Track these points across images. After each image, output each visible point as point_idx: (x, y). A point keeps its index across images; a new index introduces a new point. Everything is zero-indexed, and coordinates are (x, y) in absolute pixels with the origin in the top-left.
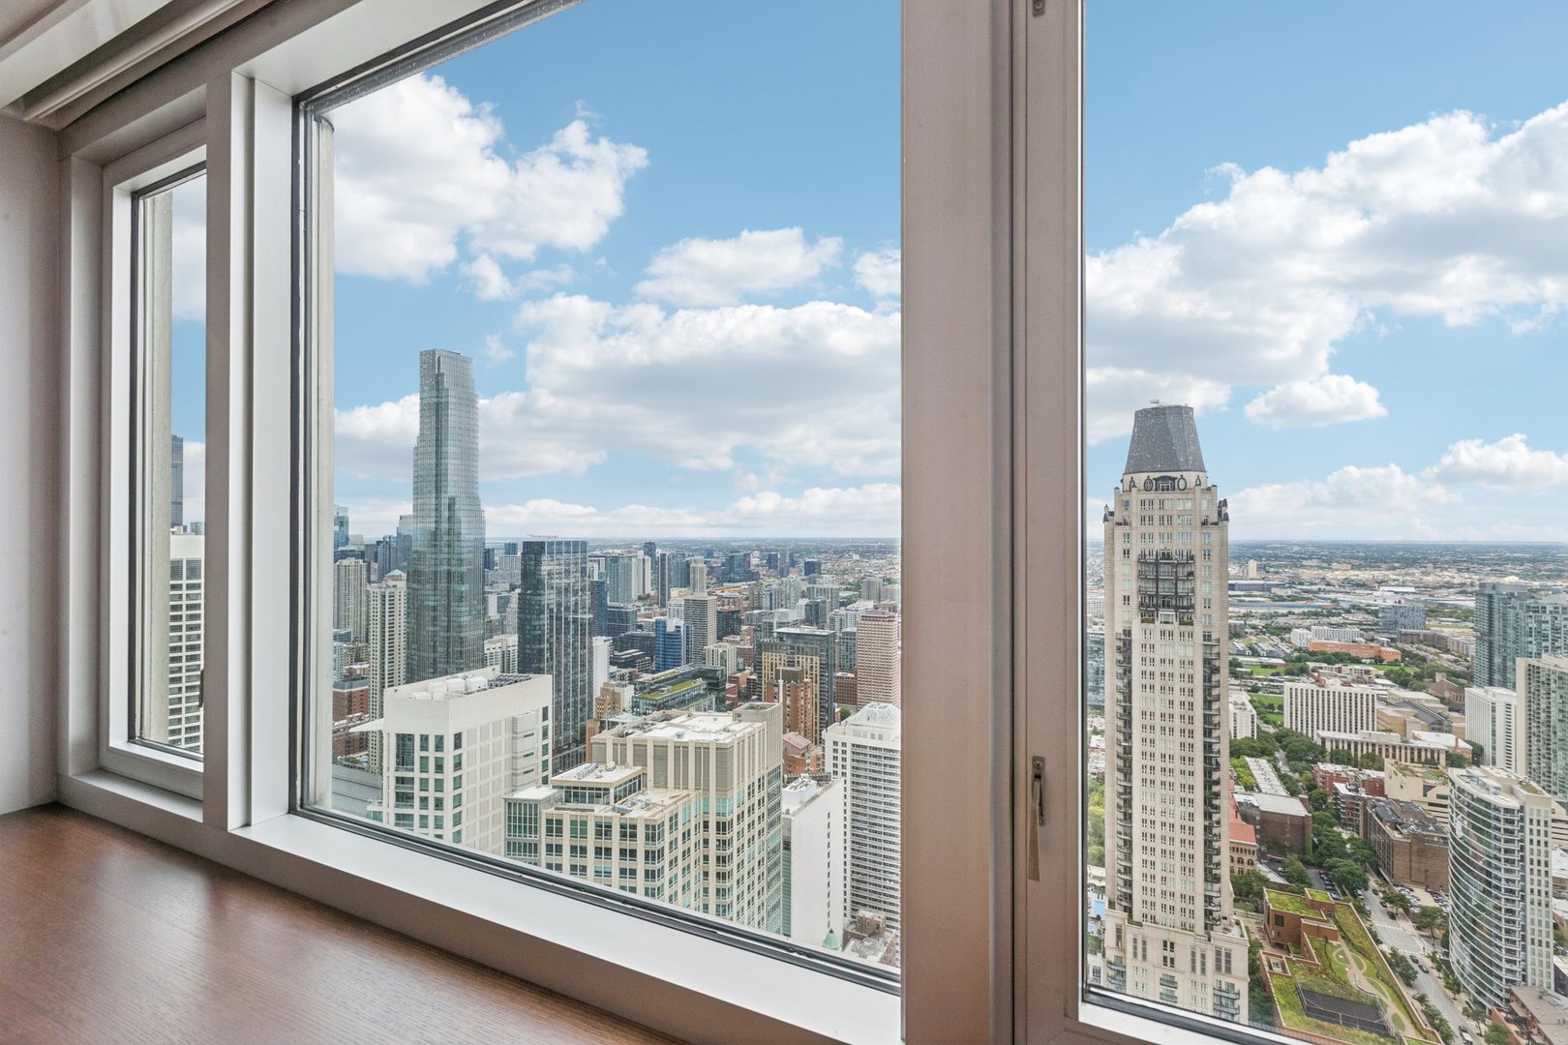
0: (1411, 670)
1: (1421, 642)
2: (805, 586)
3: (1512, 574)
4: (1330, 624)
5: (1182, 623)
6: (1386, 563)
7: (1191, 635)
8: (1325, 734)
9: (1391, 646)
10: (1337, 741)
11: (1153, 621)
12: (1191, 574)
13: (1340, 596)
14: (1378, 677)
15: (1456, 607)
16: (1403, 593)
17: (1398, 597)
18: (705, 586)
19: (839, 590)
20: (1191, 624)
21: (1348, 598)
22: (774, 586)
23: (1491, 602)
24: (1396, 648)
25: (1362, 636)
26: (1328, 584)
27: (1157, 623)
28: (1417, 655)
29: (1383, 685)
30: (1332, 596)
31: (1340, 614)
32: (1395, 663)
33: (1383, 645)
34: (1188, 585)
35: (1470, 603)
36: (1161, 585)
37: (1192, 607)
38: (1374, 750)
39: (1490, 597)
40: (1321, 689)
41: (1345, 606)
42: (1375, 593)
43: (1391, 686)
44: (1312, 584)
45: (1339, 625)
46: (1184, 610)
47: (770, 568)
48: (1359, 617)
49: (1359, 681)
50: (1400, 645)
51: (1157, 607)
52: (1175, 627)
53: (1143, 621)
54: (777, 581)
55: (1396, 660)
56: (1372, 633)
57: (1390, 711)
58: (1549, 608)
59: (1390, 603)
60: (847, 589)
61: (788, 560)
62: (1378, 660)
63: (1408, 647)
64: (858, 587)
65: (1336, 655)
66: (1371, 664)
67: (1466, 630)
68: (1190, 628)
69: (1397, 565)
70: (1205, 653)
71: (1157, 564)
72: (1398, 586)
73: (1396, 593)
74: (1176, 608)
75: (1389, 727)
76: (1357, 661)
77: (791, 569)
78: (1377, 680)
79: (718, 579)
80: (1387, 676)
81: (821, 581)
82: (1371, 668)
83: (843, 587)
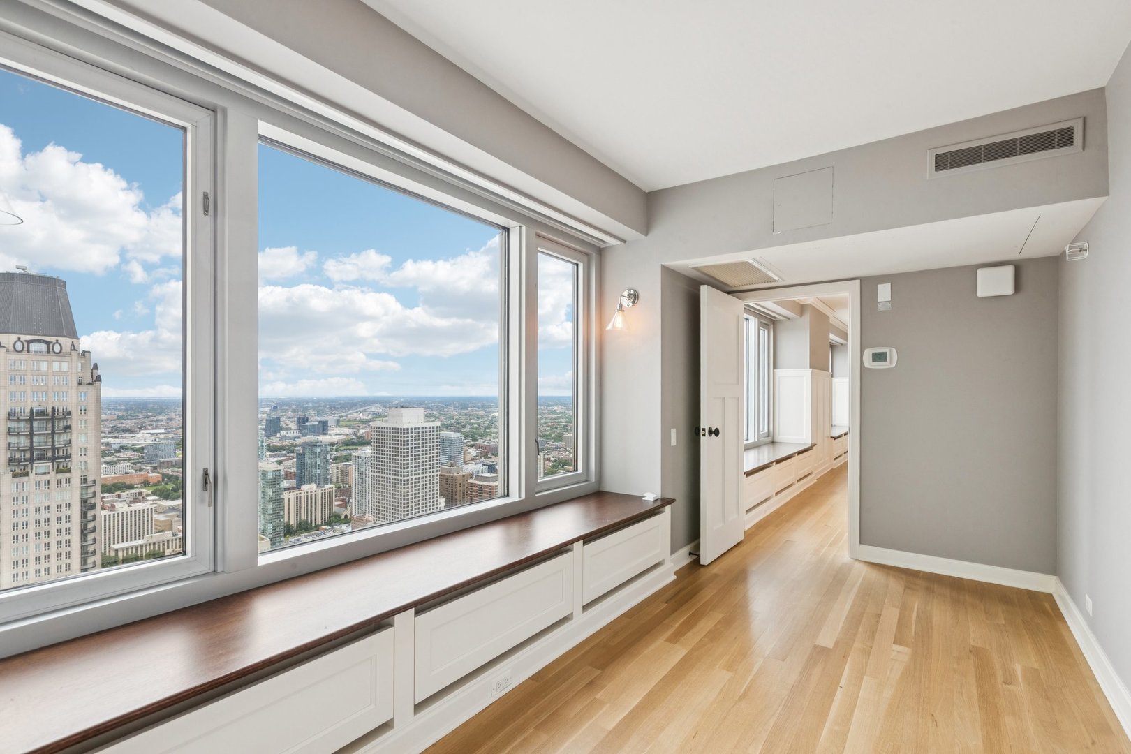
0: (170, 486)
1: (173, 466)
4: (107, 463)
5: (58, 471)
6: (142, 413)
7: (68, 481)
8: (116, 546)
9: (154, 472)
10: (127, 549)
11: (27, 474)
12: (68, 427)
13: (111, 440)
14: (148, 495)
16: (157, 434)
17: (154, 437)
20: (69, 471)
21: (117, 441)
24: (158, 473)
25: (132, 468)
27: (32, 475)
28: (172, 475)
29: (153, 501)
30: (105, 441)
31: (113, 454)
32: (158, 483)
33: (148, 473)
34: (64, 438)
36: (35, 439)
37: (70, 456)
38: (154, 548)
40: (112, 513)
41: (116, 447)
42: (137, 436)
43: (159, 500)
45: (115, 463)
46: (59, 459)
48: (128, 454)
49: (136, 500)
50: (160, 471)
51: (31, 461)
52: (53, 476)
53: (14, 476)
55: (159, 482)
56: (139, 465)
57: (161, 518)
59: (149, 442)
62: (146, 484)
63: (166, 471)
65: (114, 485)
66: (141, 487)
68: (67, 475)
69: (150, 414)
70: (82, 494)
71: (31, 421)
72: (153, 429)
73: (152, 434)
74: (53, 459)
75: (161, 529)
76: (130, 487)
78: (148, 498)
80: (154, 493)
82: (143, 490)
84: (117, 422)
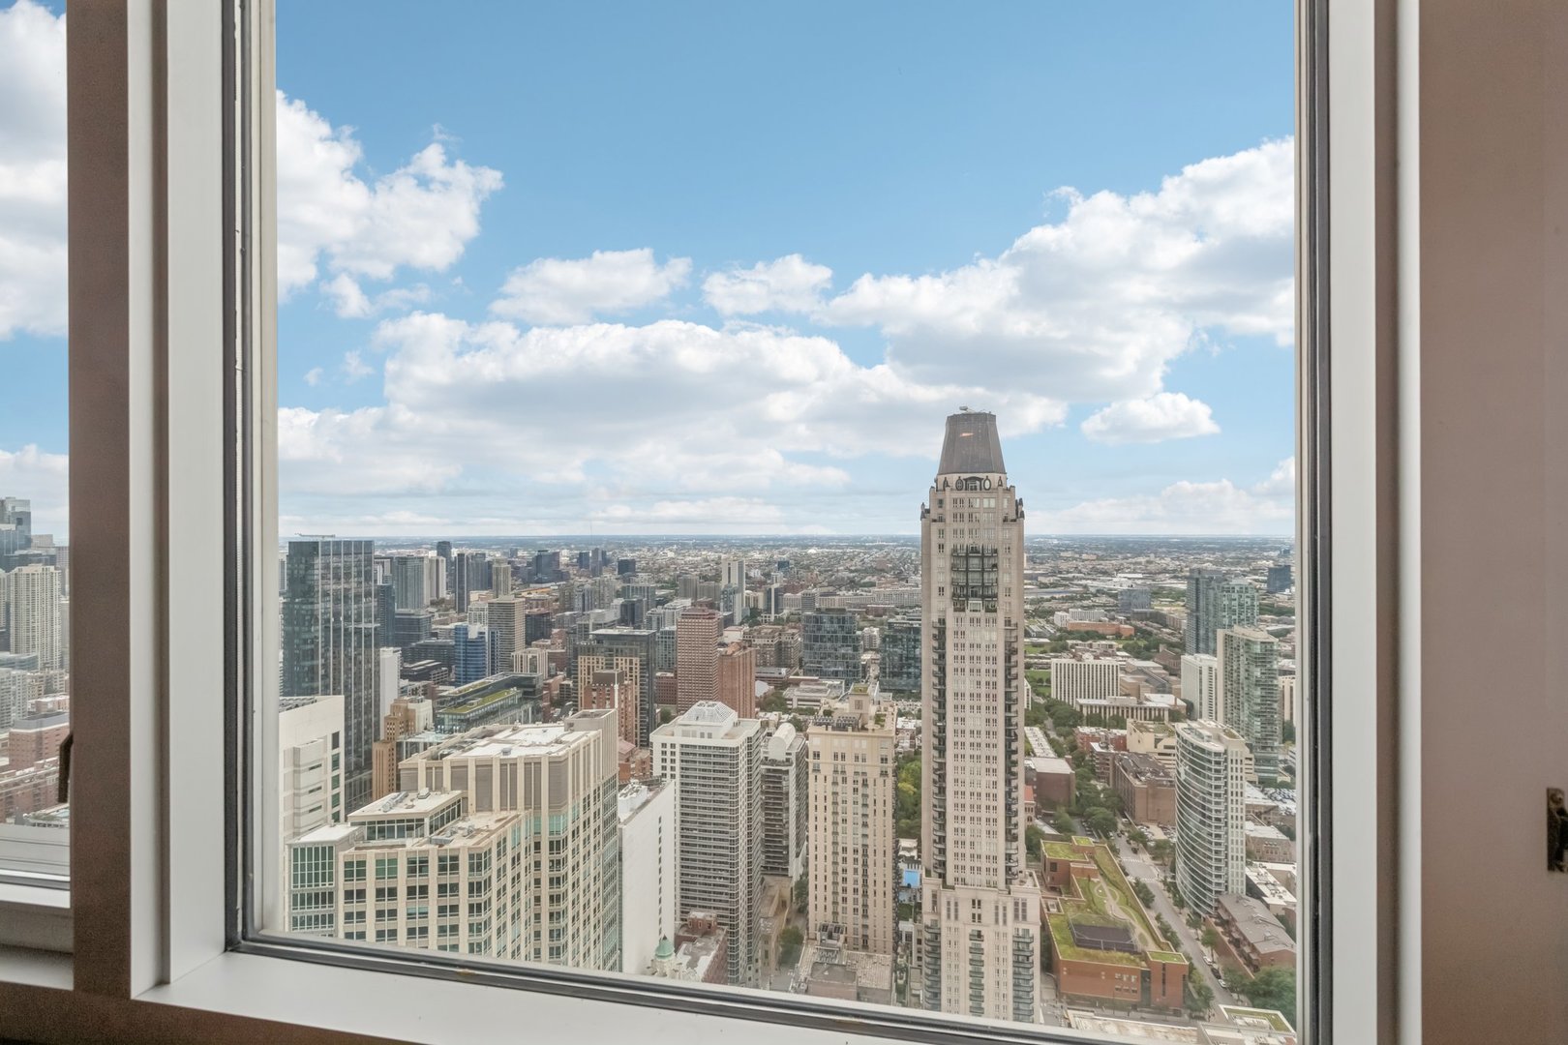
0: (1142, 643)
1: (1147, 619)
2: (619, 586)
3: (1208, 561)
4: (1083, 607)
5: (988, 610)
6: (1121, 553)
7: (995, 621)
8: (1082, 701)
9: (1127, 624)
10: (1091, 707)
11: (963, 610)
12: (995, 566)
13: (1089, 583)
14: (1118, 650)
15: (1171, 589)
16: (1134, 579)
17: (1130, 582)
18: (510, 589)
19: (655, 588)
20: (995, 611)
21: (1095, 583)
22: (587, 586)
23: (1197, 584)
24: (1131, 624)
25: (1106, 616)
26: (1080, 572)
27: (967, 611)
28: (1146, 630)
29: (1123, 657)
30: (1083, 582)
31: (1089, 598)
32: (1130, 638)
33: (1121, 623)
34: (993, 576)
35: (1182, 586)
36: (970, 576)
37: (996, 596)
38: (1118, 712)
39: (1197, 580)
40: (1079, 663)
41: (1093, 590)
42: (1115, 580)
43: (1128, 657)
44: (1068, 572)
45: (1089, 607)
46: (988, 597)
47: (581, 568)
48: (1104, 599)
49: (1106, 654)
50: (1133, 622)
51: (967, 597)
52: (982, 614)
53: (955, 610)
54: (590, 581)
55: (1131, 635)
56: (1113, 613)
57: (1129, 679)
58: (1237, 588)
59: (1125, 587)
60: (662, 588)
61: (600, 559)
62: (1118, 636)
63: (1139, 624)
64: (673, 584)
65: (1087, 632)
66: (1113, 639)
67: (1179, 608)
68: (993, 615)
69: (1129, 555)
70: (1006, 637)
71: (967, 557)
72: (1129, 573)
73: (1129, 579)
74: (983, 597)
75: (1128, 692)
76: (1103, 637)
77: (603, 568)
78: (1118, 653)
79: (523, 580)
80: (1125, 649)
81: (637, 580)
82: (1113, 643)
83: (659, 585)
84: (1097, 562)
